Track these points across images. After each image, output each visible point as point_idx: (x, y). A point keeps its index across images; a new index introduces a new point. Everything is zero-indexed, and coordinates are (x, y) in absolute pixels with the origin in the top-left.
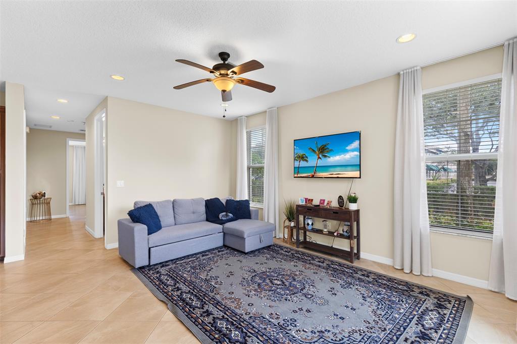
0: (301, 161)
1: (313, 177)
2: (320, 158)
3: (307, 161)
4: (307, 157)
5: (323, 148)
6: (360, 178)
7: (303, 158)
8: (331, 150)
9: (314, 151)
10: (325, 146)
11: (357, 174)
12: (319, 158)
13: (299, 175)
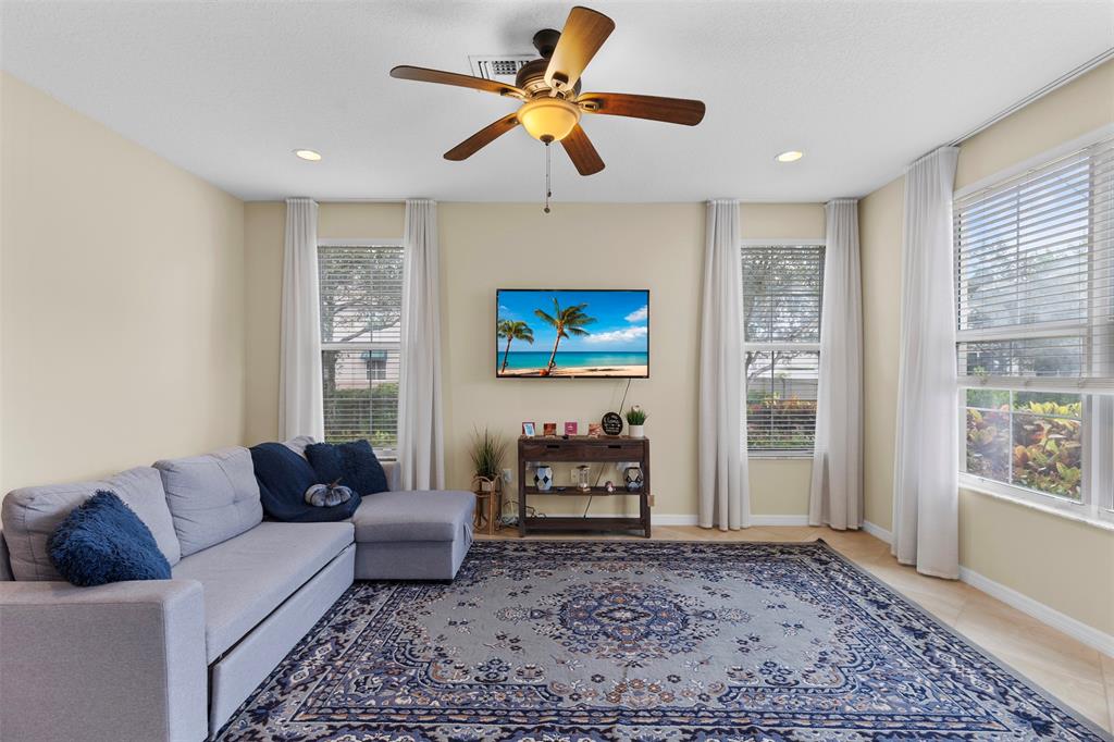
0: (515, 339)
1: (546, 375)
2: (566, 335)
3: (530, 339)
4: (530, 331)
5: (574, 313)
6: (648, 377)
7: (519, 331)
8: (592, 320)
9: (548, 317)
10: (578, 310)
11: (642, 370)
12: (562, 334)
13: (507, 372)
